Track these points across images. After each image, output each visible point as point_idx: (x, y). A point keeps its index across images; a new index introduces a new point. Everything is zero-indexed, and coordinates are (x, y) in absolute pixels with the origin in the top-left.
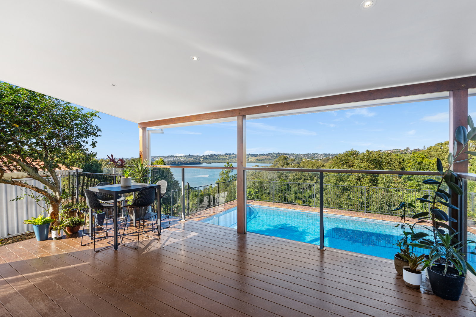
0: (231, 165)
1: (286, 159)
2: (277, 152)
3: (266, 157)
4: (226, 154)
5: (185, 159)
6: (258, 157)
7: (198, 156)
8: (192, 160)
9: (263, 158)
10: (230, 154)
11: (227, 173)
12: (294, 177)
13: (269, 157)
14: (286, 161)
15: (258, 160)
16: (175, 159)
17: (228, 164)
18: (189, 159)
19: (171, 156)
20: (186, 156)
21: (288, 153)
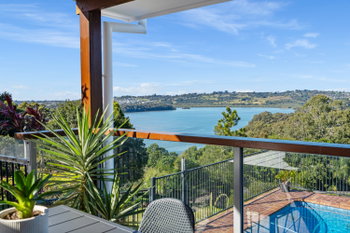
0: (235, 112)
1: (324, 101)
2: (302, 89)
3: (283, 98)
4: (215, 93)
5: (148, 101)
6: (269, 98)
7: (168, 97)
8: (159, 102)
9: (277, 98)
10: (221, 93)
11: (227, 126)
12: (340, 133)
13: (288, 98)
14: (325, 105)
15: (269, 104)
16: (133, 102)
17: (229, 110)
18: (155, 102)
19: (127, 97)
20: (149, 97)
21: (323, 90)
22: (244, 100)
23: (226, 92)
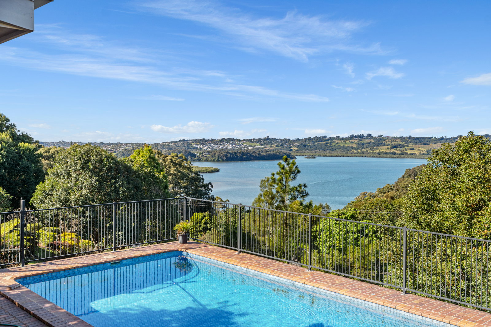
5: (258, 146)
6: (431, 146)
7: (286, 141)
9: (443, 146)
10: (361, 137)
18: (267, 147)
19: (229, 140)
22: (394, 147)
23: (369, 136)
